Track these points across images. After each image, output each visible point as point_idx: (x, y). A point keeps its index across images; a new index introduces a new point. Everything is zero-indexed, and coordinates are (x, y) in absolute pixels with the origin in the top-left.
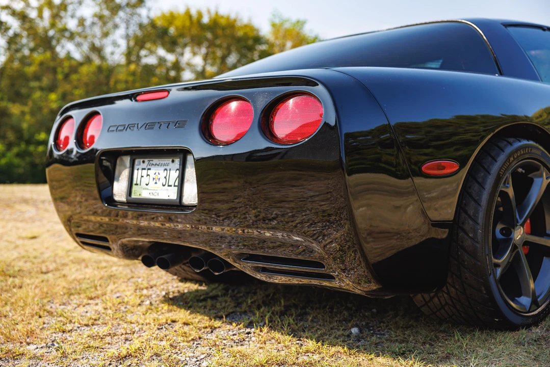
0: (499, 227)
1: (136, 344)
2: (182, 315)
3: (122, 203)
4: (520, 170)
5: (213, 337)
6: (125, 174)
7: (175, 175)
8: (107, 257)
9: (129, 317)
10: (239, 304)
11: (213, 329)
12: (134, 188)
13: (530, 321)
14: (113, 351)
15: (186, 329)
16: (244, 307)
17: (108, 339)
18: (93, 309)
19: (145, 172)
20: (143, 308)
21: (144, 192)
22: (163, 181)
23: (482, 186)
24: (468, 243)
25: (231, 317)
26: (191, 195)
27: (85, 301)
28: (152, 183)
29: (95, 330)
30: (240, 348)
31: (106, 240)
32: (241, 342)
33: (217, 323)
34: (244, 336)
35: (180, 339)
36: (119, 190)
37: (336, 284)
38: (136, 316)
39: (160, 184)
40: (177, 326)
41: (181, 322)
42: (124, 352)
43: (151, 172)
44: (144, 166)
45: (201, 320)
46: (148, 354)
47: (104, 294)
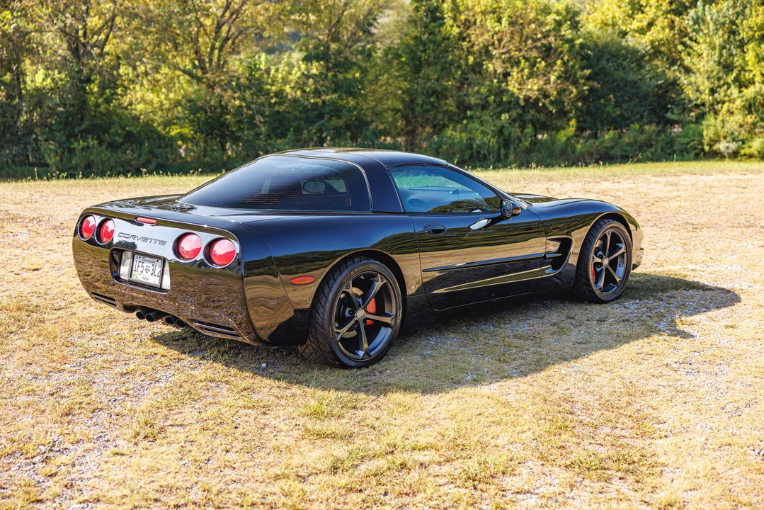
0: (348, 309)
1: (132, 367)
2: (161, 349)
3: (125, 281)
4: (362, 277)
5: (178, 365)
6: (128, 262)
7: (158, 270)
8: (112, 309)
9: (127, 350)
10: (200, 345)
11: (179, 360)
12: (134, 272)
13: (361, 364)
14: (118, 370)
15: (163, 359)
16: (203, 347)
17: (114, 363)
18: (101, 343)
19: (140, 264)
20: (136, 344)
21: (139, 276)
22: (151, 271)
23: (330, 289)
24: (320, 320)
25: (192, 352)
26: (167, 283)
27: (95, 336)
28: (144, 272)
29: (105, 357)
30: (192, 372)
31: (114, 300)
32: (193, 369)
33: (183, 356)
34: (197, 365)
35: (158, 365)
36: (124, 271)
37: (240, 339)
38: (132, 349)
39: (149, 273)
40: (157, 357)
41: (160, 354)
42: (125, 371)
43: (145, 265)
44: (140, 260)
45: (174, 353)
46: (139, 373)
47: (108, 332)
